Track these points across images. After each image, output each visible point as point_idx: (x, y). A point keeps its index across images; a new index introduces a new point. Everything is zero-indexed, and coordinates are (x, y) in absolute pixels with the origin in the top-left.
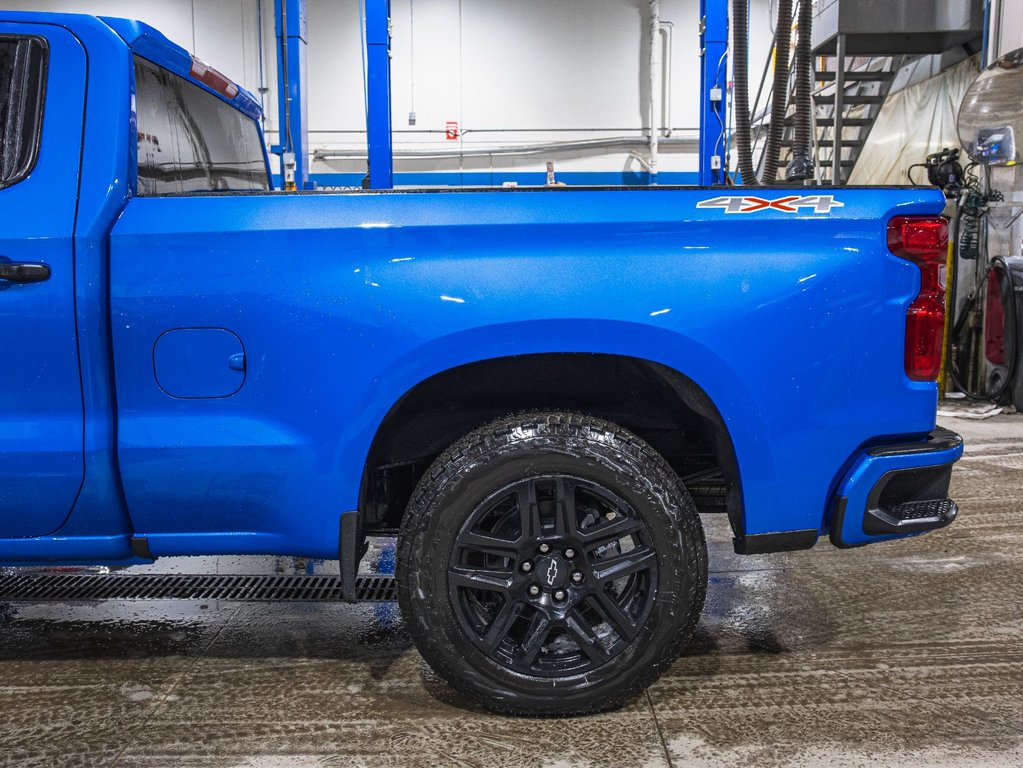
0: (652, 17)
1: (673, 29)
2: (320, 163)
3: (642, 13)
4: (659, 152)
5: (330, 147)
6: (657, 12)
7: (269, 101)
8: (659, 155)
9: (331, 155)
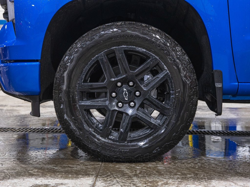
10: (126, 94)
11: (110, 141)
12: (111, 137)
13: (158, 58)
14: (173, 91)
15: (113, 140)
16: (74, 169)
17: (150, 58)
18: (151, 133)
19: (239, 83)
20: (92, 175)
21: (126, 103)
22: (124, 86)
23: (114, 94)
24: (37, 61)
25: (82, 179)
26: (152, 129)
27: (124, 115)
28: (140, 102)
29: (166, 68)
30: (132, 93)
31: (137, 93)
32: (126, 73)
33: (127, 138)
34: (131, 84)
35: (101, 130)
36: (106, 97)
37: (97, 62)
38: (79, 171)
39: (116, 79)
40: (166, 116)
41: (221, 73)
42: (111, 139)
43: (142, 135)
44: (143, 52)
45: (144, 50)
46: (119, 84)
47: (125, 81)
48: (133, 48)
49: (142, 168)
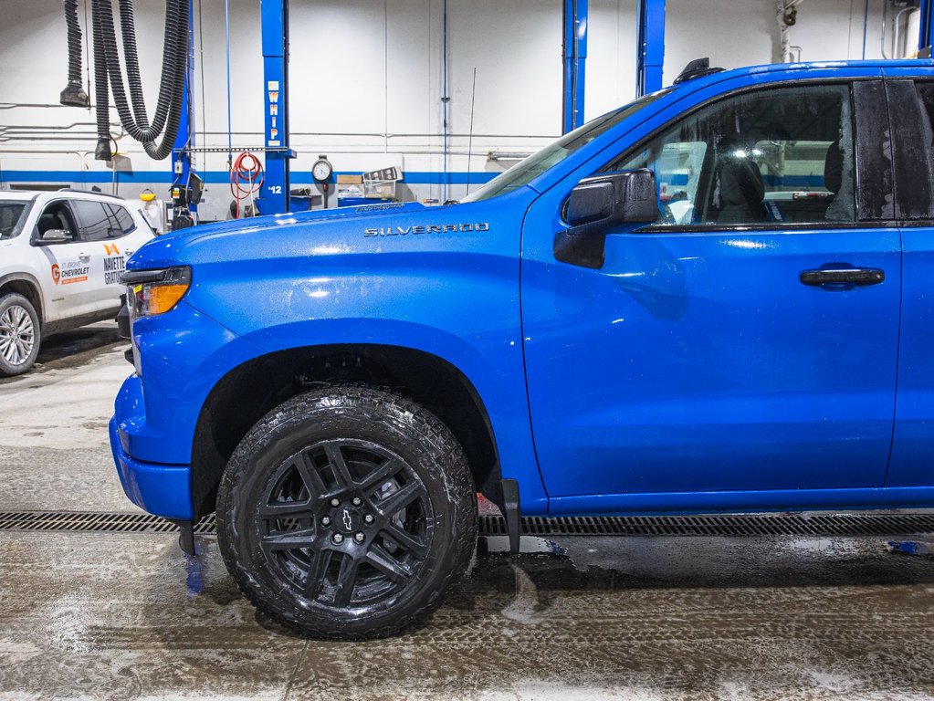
0: (784, 43)
1: (801, 53)
2: (493, 163)
3: (773, 39)
4: (786, 159)
5: (502, 150)
6: (789, 38)
7: (450, 107)
8: (787, 162)
9: (504, 157)
10: (347, 520)
11: (319, 605)
12: (320, 597)
13: (403, 460)
14: (430, 516)
15: (326, 603)
16: (253, 661)
17: (388, 460)
18: (393, 590)
19: (548, 497)
20: (283, 681)
21: (349, 536)
22: (343, 505)
23: (326, 520)
24: (184, 465)
25: (263, 693)
26: (394, 583)
27: (345, 558)
28: (374, 535)
29: (417, 477)
30: (359, 517)
31: (369, 518)
32: (346, 484)
33: (350, 599)
34: (357, 501)
35: (304, 586)
36: (311, 525)
37: (293, 467)
38: (261, 669)
39: (329, 495)
40: (419, 560)
41: (516, 485)
42: (321, 602)
43: (379, 593)
44: (375, 449)
45: (378, 446)
46: (335, 502)
47: (346, 498)
48: (357, 443)
49: (373, 658)
